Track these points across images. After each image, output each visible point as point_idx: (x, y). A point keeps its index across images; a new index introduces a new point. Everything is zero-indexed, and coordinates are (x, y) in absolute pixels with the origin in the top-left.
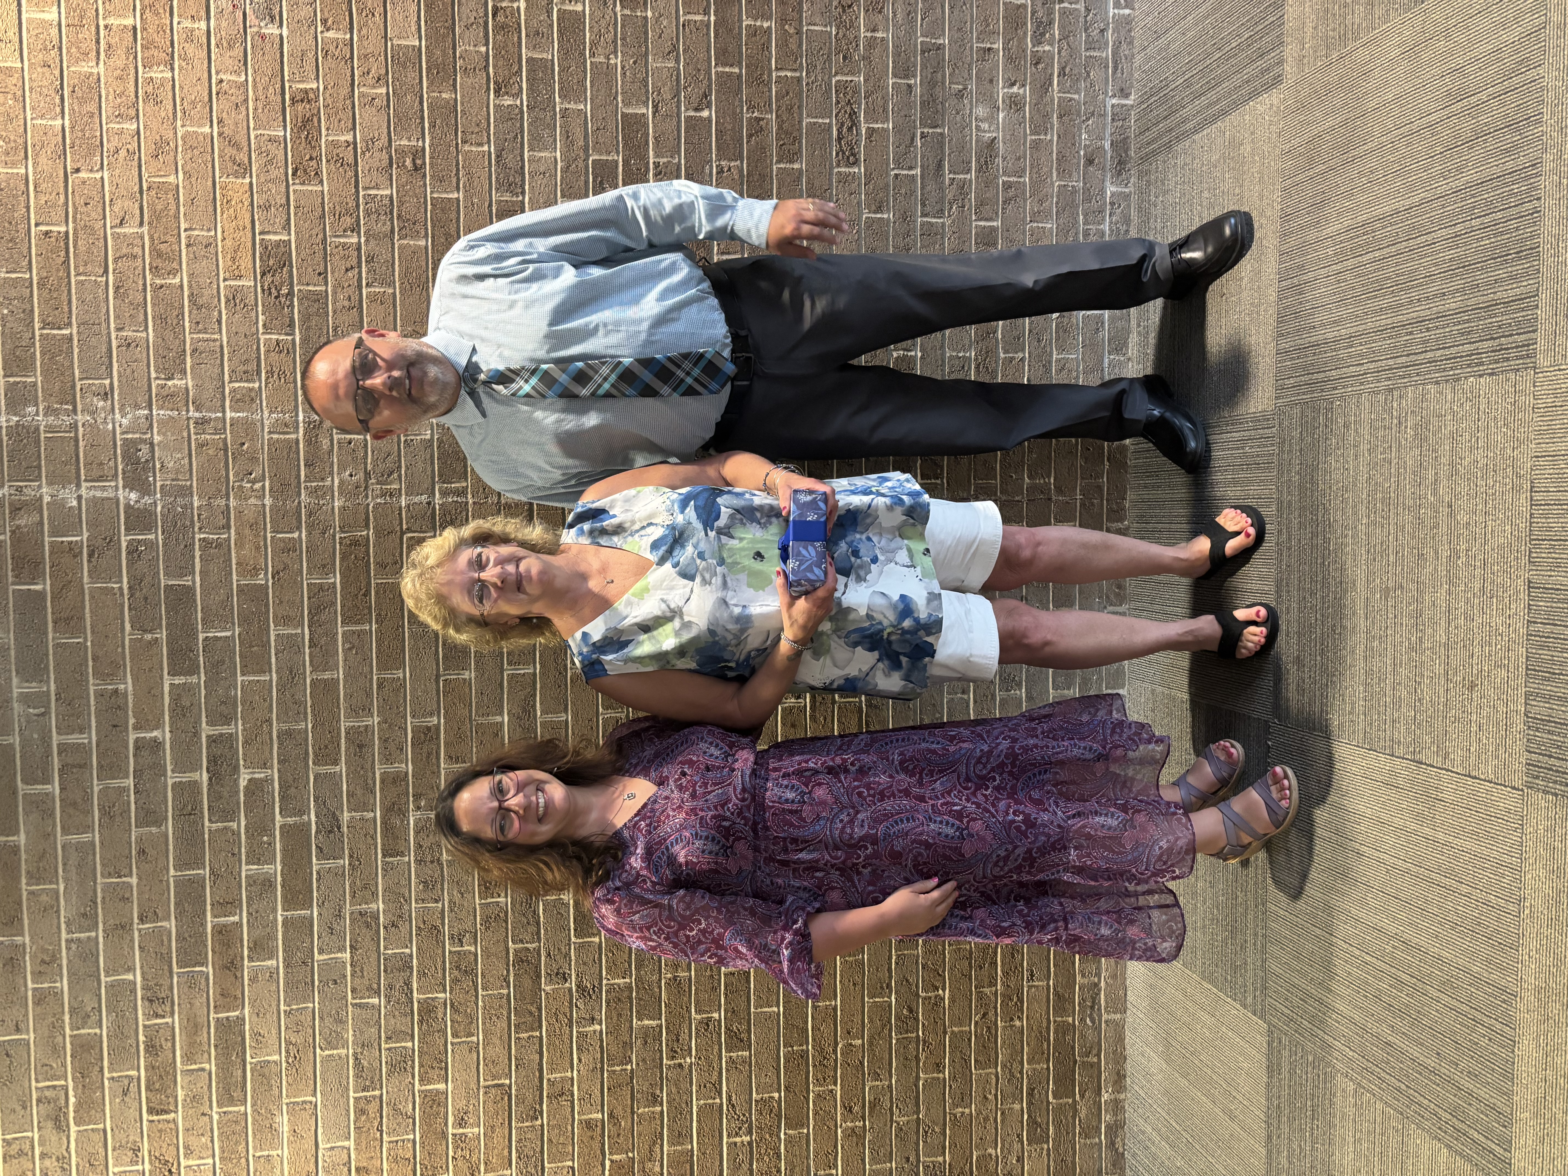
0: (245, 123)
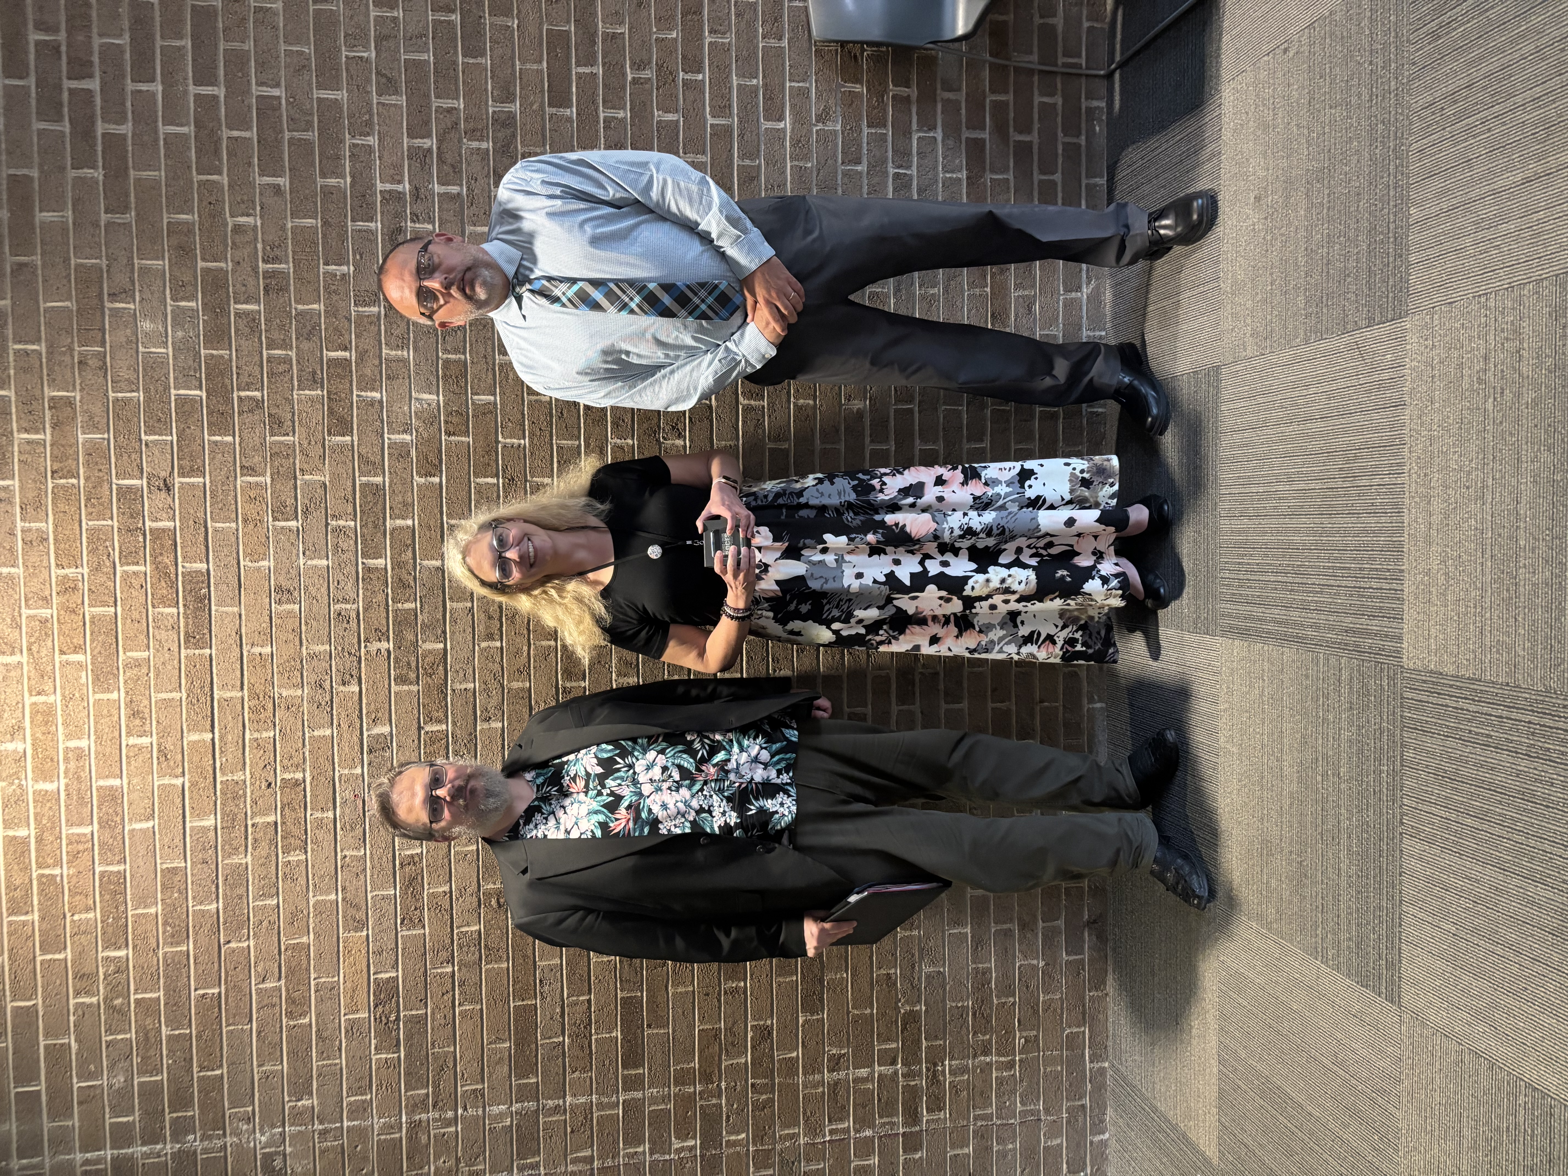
0: (363, 888)
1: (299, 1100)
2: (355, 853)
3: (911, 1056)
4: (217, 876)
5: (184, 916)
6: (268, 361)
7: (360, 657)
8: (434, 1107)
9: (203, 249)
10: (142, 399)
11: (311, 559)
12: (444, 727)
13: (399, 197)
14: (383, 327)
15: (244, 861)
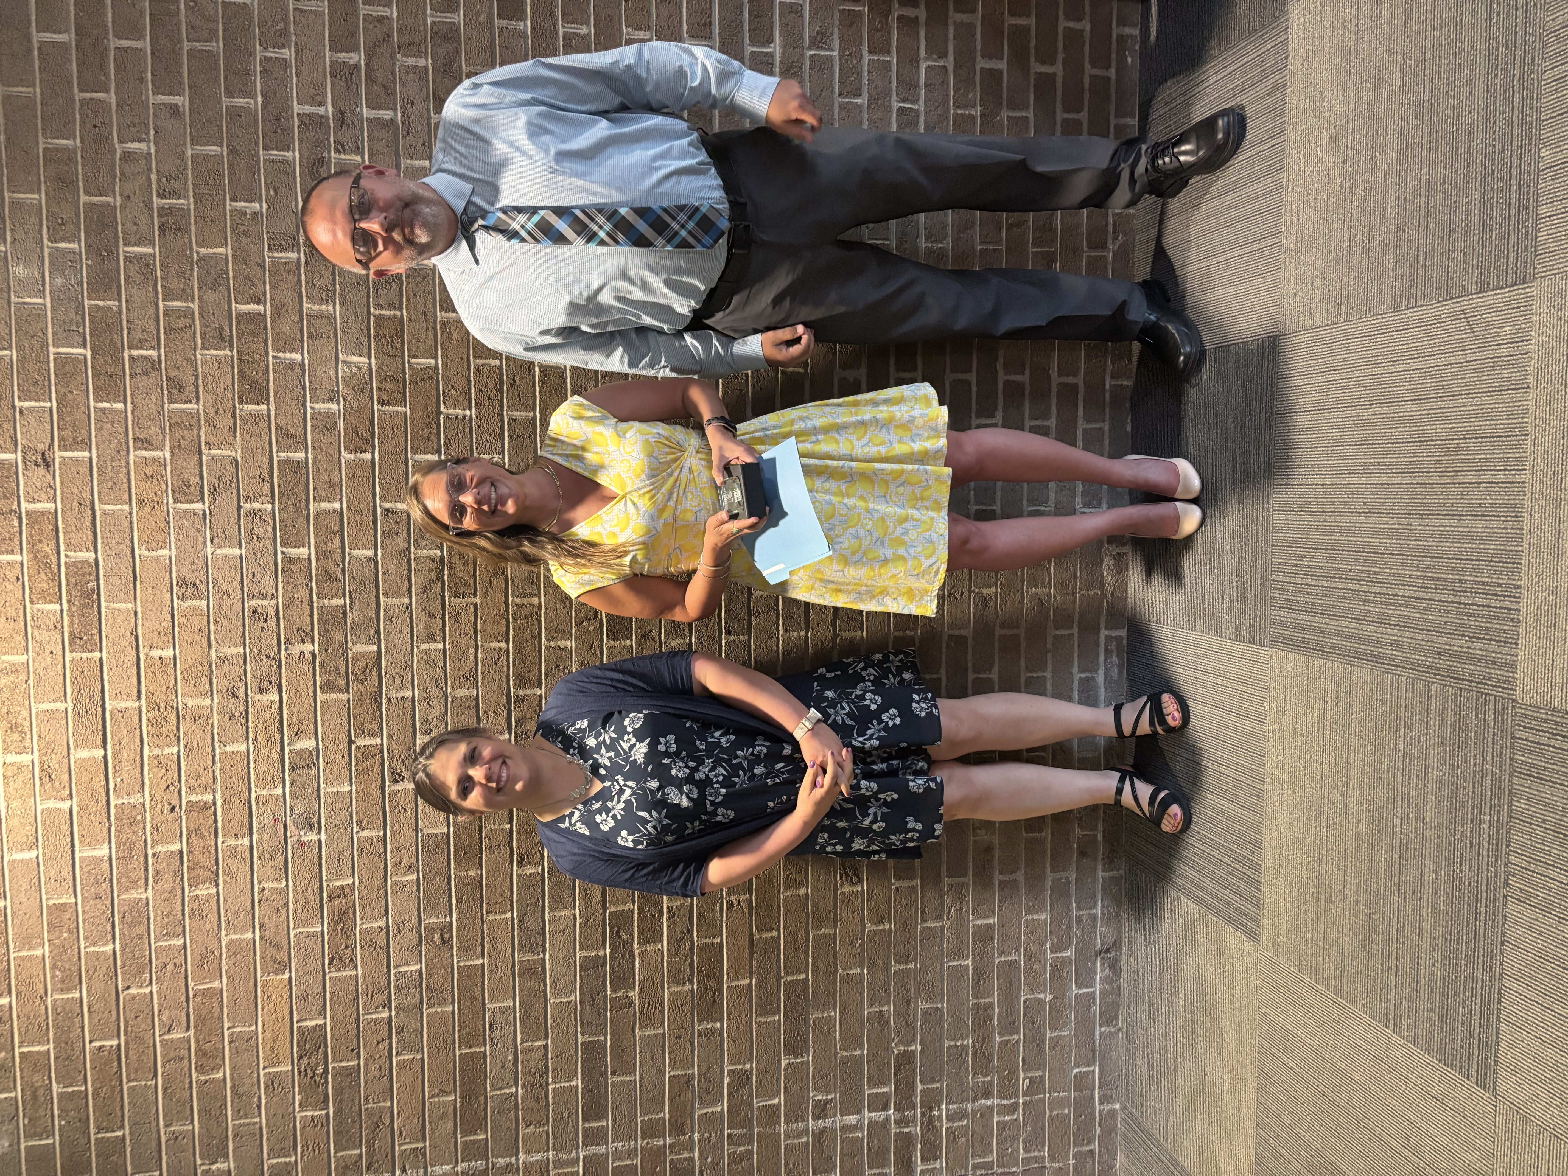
0: (285, 925)
1: (213, 1163)
2: (275, 885)
3: (904, 1100)
4: (113, 912)
5: (76, 959)
6: (165, 315)
7: (280, 662)
8: (368, 1168)
9: (86, 181)
10: (15, 358)
11: (221, 547)
12: (378, 741)
13: (319, 122)
14: (303, 277)
15: (144, 896)
